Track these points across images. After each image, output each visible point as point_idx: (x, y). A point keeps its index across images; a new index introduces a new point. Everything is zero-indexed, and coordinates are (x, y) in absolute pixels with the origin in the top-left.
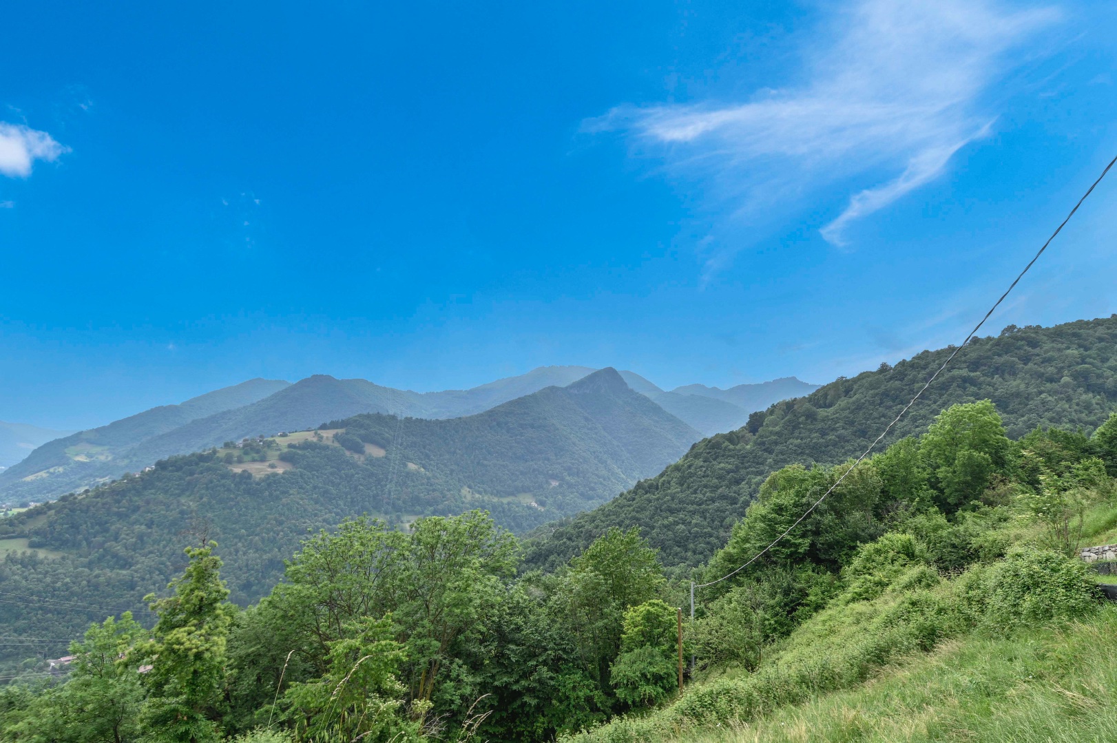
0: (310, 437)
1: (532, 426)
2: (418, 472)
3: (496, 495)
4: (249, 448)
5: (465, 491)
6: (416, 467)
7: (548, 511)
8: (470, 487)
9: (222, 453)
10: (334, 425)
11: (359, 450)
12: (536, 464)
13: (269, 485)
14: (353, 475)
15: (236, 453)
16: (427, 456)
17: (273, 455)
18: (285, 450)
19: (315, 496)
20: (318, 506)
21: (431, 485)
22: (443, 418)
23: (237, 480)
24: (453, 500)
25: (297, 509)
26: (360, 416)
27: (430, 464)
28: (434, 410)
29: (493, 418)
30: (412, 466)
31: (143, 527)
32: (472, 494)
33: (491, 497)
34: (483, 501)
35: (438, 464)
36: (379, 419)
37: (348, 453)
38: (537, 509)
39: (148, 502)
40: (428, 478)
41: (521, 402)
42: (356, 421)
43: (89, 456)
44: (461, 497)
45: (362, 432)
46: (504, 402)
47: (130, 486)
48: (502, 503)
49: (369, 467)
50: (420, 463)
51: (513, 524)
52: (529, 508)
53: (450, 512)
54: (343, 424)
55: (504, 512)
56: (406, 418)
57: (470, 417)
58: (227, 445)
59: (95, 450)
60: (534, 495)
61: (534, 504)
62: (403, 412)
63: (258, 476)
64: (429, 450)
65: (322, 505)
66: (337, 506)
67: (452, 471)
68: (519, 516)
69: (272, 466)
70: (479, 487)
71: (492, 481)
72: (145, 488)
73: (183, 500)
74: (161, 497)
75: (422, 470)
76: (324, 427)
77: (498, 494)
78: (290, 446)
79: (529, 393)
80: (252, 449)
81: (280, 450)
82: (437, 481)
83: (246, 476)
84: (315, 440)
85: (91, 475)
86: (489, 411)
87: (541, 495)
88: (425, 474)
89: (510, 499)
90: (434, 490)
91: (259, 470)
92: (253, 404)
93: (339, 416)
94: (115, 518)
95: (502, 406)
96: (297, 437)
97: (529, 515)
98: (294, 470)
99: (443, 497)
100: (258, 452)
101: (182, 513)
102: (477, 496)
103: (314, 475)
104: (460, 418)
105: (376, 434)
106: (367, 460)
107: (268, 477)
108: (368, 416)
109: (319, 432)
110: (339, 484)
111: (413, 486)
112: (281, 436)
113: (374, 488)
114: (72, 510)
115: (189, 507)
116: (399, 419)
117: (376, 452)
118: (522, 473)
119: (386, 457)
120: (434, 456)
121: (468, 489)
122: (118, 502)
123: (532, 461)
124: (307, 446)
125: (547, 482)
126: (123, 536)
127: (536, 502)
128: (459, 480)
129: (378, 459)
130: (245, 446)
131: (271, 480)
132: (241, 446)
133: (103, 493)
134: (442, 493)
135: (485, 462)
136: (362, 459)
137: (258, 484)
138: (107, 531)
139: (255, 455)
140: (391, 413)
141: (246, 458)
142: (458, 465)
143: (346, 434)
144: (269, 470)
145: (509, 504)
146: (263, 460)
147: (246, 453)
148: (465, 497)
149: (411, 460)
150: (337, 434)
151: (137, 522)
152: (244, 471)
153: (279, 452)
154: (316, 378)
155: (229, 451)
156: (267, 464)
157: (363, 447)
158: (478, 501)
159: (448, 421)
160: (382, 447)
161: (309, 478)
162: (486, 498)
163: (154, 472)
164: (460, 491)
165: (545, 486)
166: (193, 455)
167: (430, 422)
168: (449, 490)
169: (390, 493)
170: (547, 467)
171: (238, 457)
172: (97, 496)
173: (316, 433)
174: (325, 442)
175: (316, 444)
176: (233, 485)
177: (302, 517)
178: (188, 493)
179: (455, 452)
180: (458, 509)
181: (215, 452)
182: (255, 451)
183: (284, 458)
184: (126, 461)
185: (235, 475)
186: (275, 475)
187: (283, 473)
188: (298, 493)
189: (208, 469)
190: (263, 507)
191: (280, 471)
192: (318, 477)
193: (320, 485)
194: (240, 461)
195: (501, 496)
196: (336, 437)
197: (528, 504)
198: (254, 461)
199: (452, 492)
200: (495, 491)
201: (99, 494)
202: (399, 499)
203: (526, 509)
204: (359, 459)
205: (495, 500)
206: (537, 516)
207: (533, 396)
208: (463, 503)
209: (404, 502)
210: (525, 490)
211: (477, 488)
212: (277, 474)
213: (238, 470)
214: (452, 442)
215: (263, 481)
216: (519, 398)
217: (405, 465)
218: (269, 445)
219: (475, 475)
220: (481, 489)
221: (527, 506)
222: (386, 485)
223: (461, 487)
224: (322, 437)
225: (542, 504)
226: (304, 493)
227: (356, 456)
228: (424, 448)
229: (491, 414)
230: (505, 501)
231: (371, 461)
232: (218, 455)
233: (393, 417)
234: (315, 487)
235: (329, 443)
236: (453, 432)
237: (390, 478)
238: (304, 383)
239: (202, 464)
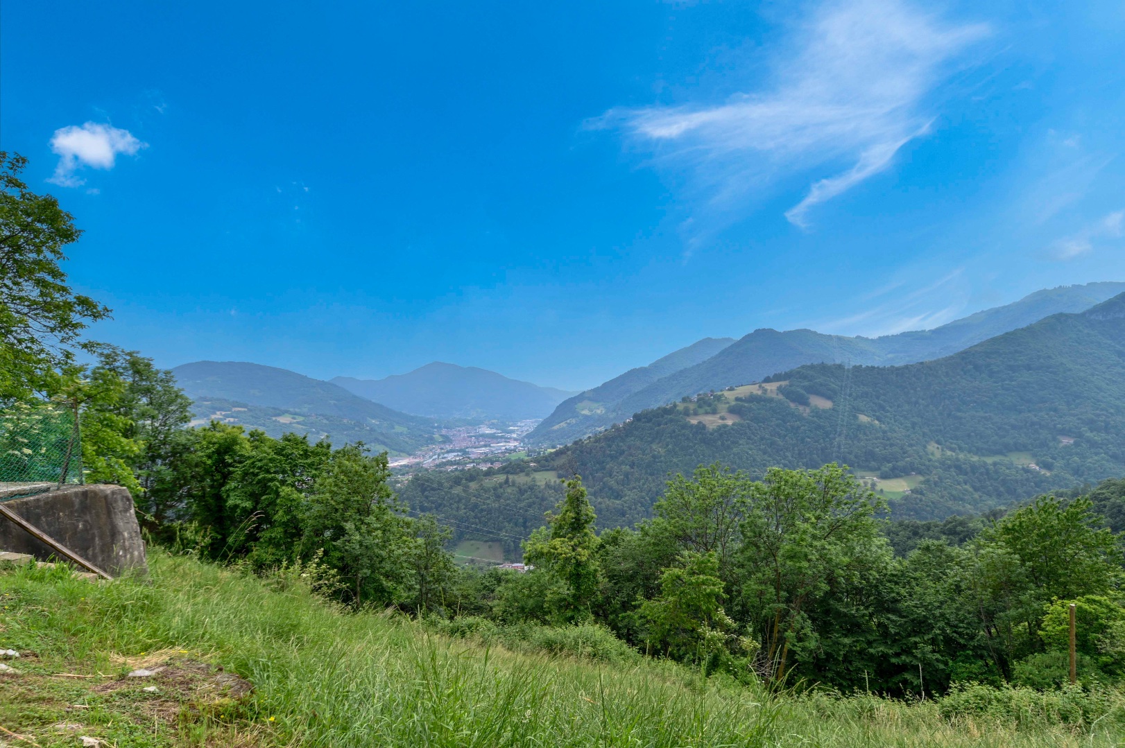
0: (755, 390)
1: (1028, 368)
2: (872, 425)
3: (976, 454)
4: (702, 402)
5: (932, 447)
6: (869, 419)
7: (1056, 475)
8: (938, 442)
9: (681, 407)
10: (777, 378)
11: (805, 402)
12: (1035, 416)
13: (721, 435)
14: (799, 427)
15: (692, 407)
16: (882, 408)
17: (722, 409)
18: (733, 403)
19: (762, 447)
20: (766, 457)
21: (888, 439)
22: (899, 363)
23: (694, 430)
24: (916, 457)
25: (747, 458)
26: (803, 367)
27: (886, 417)
28: (890, 356)
29: (967, 362)
30: (863, 418)
31: (628, 467)
32: (942, 450)
33: (969, 456)
34: (958, 460)
35: (895, 416)
36: (824, 369)
37: (792, 405)
38: (1038, 473)
39: (629, 447)
40: (884, 432)
41: (1008, 338)
42: (799, 372)
43: (591, 410)
44: (927, 454)
45: (806, 383)
46: (985, 339)
47: (616, 434)
48: (985, 463)
49: (815, 419)
50: (874, 415)
51: (1002, 489)
52: (1027, 471)
53: (913, 470)
54: (787, 376)
55: (987, 473)
56: (855, 367)
57: (935, 361)
58: (684, 400)
59: (594, 405)
60: (1034, 456)
61: (1033, 466)
62: (852, 361)
63: (711, 427)
64: (884, 401)
65: (770, 456)
66: (785, 458)
67: (914, 424)
68: (1011, 480)
69: (723, 418)
70: (951, 443)
71: (969, 436)
72: (627, 436)
73: (654, 446)
74: (638, 443)
75: (877, 422)
76: (767, 380)
77: (978, 451)
78: (737, 399)
79: (1024, 325)
80: (705, 403)
81: (728, 403)
82: (895, 435)
83: (701, 427)
84: (760, 393)
85: (593, 425)
86: (965, 352)
87: (1045, 455)
88: (880, 427)
89: (997, 459)
90: (892, 445)
91: (712, 422)
92: (704, 362)
93: (783, 369)
94: (609, 459)
95: (981, 345)
96: (743, 391)
97: (1027, 480)
98: (742, 422)
99: (904, 453)
100: (710, 405)
101: (654, 457)
102: (949, 453)
103: (760, 427)
104: (922, 363)
105: (821, 385)
106: (812, 412)
107: (720, 428)
108: (812, 367)
109: (763, 385)
110: (785, 436)
111: (867, 440)
112: (729, 390)
113: (821, 441)
114: (582, 452)
115: (659, 452)
116: (846, 368)
117: (824, 404)
118: (1014, 427)
119: (833, 409)
120: (891, 407)
121: (936, 445)
122: (610, 446)
123: (1029, 411)
124: (752, 399)
125: (1054, 439)
126: (615, 473)
127: (1037, 464)
128: (924, 435)
129: (824, 411)
130: (699, 400)
131: (722, 431)
132: (696, 400)
133: (600, 439)
134: (902, 449)
135: (959, 414)
136: (808, 410)
137: (711, 434)
138: (604, 468)
139: (707, 408)
140: (838, 362)
141: (701, 411)
142: (922, 418)
143: (790, 386)
144: (720, 421)
145: (995, 464)
146: (714, 412)
147: (700, 407)
148: (933, 454)
149: (862, 412)
150: (781, 386)
151: (623, 463)
152: (700, 423)
153: (727, 405)
154: (760, 334)
155: (685, 405)
156: (718, 416)
157: (808, 398)
158: (950, 460)
159: (906, 367)
160: (829, 398)
161: (756, 430)
162: (961, 456)
163: (632, 423)
164: (925, 447)
165: (1051, 444)
166: (659, 408)
167: (884, 369)
168: (911, 445)
169: (839, 447)
170: (1053, 420)
171: (694, 410)
172: (596, 441)
173: (760, 386)
174: (769, 395)
175: (760, 397)
176: (691, 435)
177: (752, 466)
178: (657, 441)
179: (916, 403)
180: (923, 467)
181: (675, 406)
182: (708, 404)
183: (732, 411)
184: (614, 414)
185: (692, 426)
186: (725, 426)
187: (733, 425)
188: (747, 444)
189: (671, 421)
190: (717, 455)
191: (730, 422)
192: (764, 428)
193: (767, 436)
194: (696, 414)
195: (983, 455)
196: (779, 389)
197: (1025, 466)
198: (707, 413)
199: (915, 448)
200: (974, 449)
201: (597, 441)
202: (850, 453)
203: (1022, 472)
204: (804, 411)
205: (975, 459)
206: (1040, 482)
207: (1030, 330)
208: (930, 460)
209: (856, 457)
210: (1019, 448)
211: (948, 444)
212: (727, 426)
213: (694, 422)
214: (912, 391)
215: (716, 431)
216: (1007, 333)
217: (856, 418)
218: (718, 398)
219: (945, 429)
220: (953, 446)
221: (1023, 469)
222: (834, 439)
223: (927, 442)
224: (766, 390)
225: (1048, 466)
226: (753, 444)
227: (801, 408)
228: (878, 398)
229: (965, 356)
230: (989, 460)
231: (817, 413)
232: (678, 408)
233: (840, 367)
234: (762, 439)
235: (774, 396)
236: (914, 379)
237: (838, 430)
238: (748, 338)
239: (666, 416)
